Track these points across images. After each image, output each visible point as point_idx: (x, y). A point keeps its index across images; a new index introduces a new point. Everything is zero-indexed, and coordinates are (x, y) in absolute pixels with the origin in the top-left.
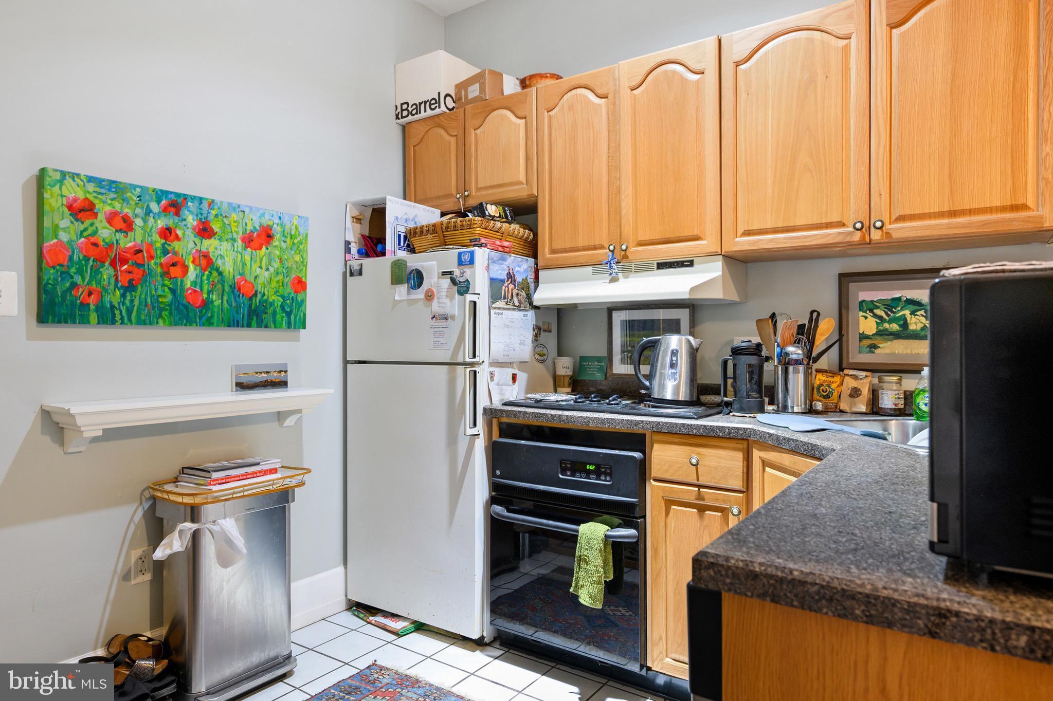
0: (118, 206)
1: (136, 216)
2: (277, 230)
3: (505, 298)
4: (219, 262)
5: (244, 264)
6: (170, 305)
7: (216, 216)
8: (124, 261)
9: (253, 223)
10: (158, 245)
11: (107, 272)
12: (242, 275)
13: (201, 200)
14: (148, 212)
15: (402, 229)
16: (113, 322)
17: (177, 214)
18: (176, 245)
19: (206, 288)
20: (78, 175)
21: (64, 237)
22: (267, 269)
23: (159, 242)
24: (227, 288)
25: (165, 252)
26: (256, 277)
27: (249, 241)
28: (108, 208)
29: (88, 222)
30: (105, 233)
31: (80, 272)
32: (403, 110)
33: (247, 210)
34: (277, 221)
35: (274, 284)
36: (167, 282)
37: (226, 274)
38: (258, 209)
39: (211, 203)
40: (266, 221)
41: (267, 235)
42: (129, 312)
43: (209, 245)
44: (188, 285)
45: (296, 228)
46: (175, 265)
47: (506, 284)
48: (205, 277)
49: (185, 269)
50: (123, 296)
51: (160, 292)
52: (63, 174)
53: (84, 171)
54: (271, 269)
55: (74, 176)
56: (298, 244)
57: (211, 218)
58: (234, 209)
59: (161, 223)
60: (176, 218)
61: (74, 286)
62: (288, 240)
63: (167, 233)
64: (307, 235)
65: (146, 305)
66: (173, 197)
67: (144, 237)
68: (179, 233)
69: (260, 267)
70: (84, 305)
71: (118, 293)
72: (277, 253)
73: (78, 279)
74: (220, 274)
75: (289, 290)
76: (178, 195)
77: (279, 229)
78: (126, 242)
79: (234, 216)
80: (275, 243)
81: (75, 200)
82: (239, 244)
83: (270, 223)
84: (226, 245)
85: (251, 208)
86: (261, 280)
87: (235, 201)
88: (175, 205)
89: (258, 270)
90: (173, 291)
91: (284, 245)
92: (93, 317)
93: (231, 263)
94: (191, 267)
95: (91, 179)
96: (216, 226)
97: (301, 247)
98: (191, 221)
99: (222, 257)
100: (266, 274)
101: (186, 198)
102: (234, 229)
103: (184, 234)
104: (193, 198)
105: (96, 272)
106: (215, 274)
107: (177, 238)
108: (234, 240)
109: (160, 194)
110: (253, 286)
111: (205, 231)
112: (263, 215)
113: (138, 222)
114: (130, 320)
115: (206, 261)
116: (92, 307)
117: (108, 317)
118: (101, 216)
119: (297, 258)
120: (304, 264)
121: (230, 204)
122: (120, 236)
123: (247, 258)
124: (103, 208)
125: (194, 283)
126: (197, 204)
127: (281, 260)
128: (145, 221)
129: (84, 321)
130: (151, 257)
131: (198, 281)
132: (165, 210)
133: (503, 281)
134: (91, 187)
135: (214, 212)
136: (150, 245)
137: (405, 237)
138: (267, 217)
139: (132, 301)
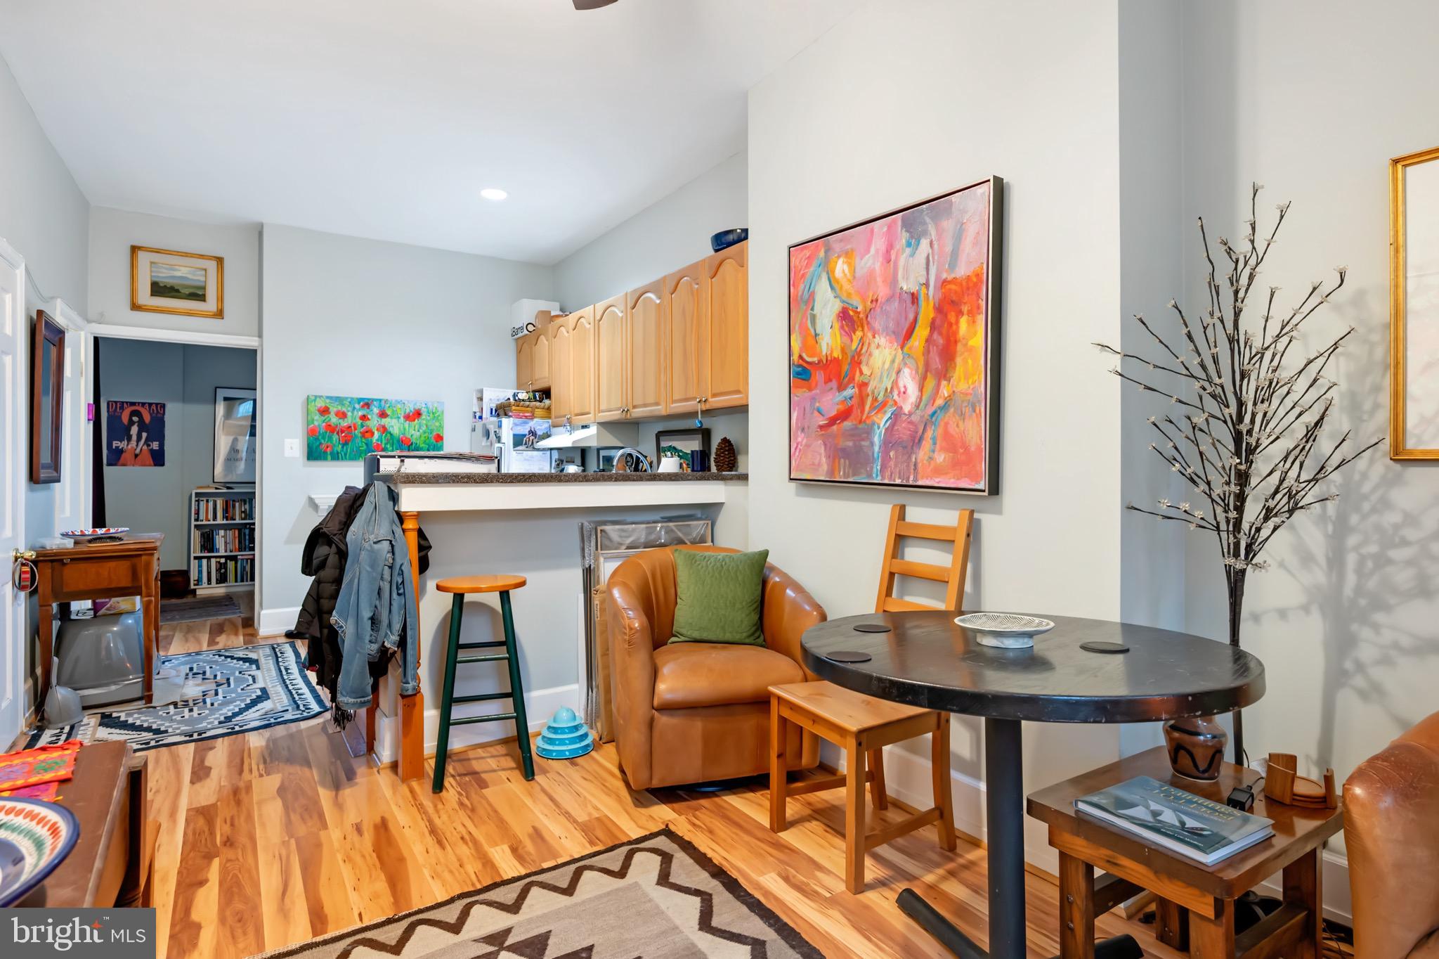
0: (340, 408)
1: (348, 411)
2: (424, 411)
3: (526, 444)
4: (391, 429)
5: (405, 429)
6: (365, 451)
7: (389, 407)
8: (342, 432)
9: (410, 408)
10: (359, 423)
11: (335, 437)
12: (404, 434)
13: (380, 400)
14: (354, 408)
15: (494, 406)
16: (338, 459)
17: (368, 408)
18: (368, 423)
19: (384, 442)
20: (322, 396)
21: (316, 423)
22: (419, 431)
23: (359, 422)
24: (395, 441)
25: (362, 426)
26: (412, 436)
27: (408, 418)
28: (335, 409)
29: (326, 417)
30: (334, 420)
31: (323, 438)
32: (515, 332)
33: (406, 402)
34: (424, 406)
35: (423, 439)
36: (364, 440)
37: (395, 435)
38: (412, 401)
39: (386, 401)
40: (417, 408)
41: (418, 414)
42: (345, 454)
43: (385, 421)
44: (374, 441)
45: (436, 408)
46: (368, 433)
47: (527, 437)
48: (383, 437)
49: (373, 434)
50: (343, 447)
51: (360, 445)
52: (316, 397)
53: (325, 394)
54: (421, 431)
55: (320, 397)
56: (437, 416)
57: (386, 408)
58: (399, 402)
59: (360, 413)
60: (368, 410)
61: (321, 444)
62: (431, 415)
63: (364, 418)
64: (443, 412)
65: (353, 451)
66: (366, 401)
67: (352, 421)
68: (369, 417)
69: (414, 430)
70: (325, 452)
71: (340, 446)
72: (425, 422)
73: (323, 441)
74: (391, 434)
75: (433, 441)
76: (368, 399)
77: (426, 410)
78: (344, 423)
79: (399, 406)
80: (423, 417)
81: (321, 407)
82: (402, 419)
83: (420, 408)
84: (394, 421)
85: (408, 401)
86: (415, 437)
87: (399, 398)
88: (367, 404)
89: (413, 432)
90: (366, 444)
91: (429, 418)
92: (329, 457)
93: (398, 429)
94: (376, 433)
95: (328, 397)
96: (389, 412)
97: (439, 418)
98: (376, 410)
99: (392, 426)
100: (418, 433)
101: (373, 400)
102: (399, 412)
103: (372, 417)
104: (376, 400)
105: (330, 438)
106: (389, 435)
107: (368, 419)
108: (399, 418)
109: (360, 400)
110: (410, 440)
111: (383, 415)
112: (415, 404)
113: (349, 414)
114: (346, 459)
115: (384, 429)
116: (329, 453)
117: (336, 457)
118: (332, 413)
119: (437, 424)
120: (441, 427)
121: (396, 401)
122: (341, 421)
123: (407, 427)
124: (333, 410)
125: (377, 440)
126: (378, 402)
127: (427, 426)
128: (353, 413)
129: (325, 459)
130: (355, 429)
131: (380, 439)
132: (363, 407)
133: (525, 435)
134: (328, 401)
135: (388, 405)
136: (355, 425)
137: (496, 411)
138: (418, 404)
139: (347, 450)
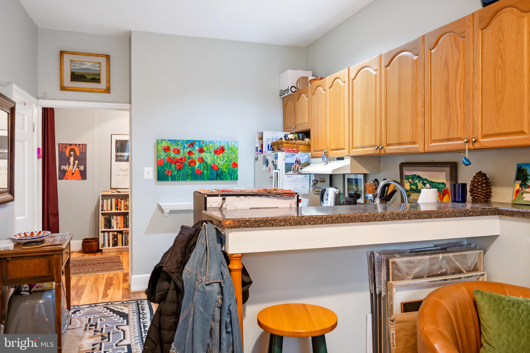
0: (176, 147)
1: (181, 149)
2: (226, 147)
3: (293, 170)
4: (206, 160)
5: (214, 160)
6: (191, 174)
7: (205, 145)
8: (178, 162)
9: (217, 146)
10: (187, 157)
11: (173, 166)
12: (214, 163)
13: (200, 141)
14: (184, 147)
16: (175, 180)
17: (193, 147)
18: (192, 156)
19: (202, 168)
20: (166, 140)
21: (162, 157)
22: (223, 161)
24: (209, 168)
25: (189, 158)
26: (219, 164)
27: (216, 152)
28: (173, 148)
29: (168, 153)
30: (173, 155)
31: (166, 166)
32: (281, 93)
33: (215, 142)
34: (226, 144)
35: (225, 165)
36: (190, 168)
37: (208, 163)
38: (219, 141)
39: (203, 142)
40: (222, 145)
41: (222, 149)
42: (179, 177)
43: (203, 155)
44: (196, 168)
45: (233, 146)
46: (192, 162)
47: (294, 165)
48: (202, 165)
49: (195, 163)
50: (178, 172)
51: (188, 171)
52: (162, 140)
53: (167, 138)
54: (224, 161)
55: (165, 140)
56: (234, 151)
57: (203, 146)
58: (211, 142)
59: (188, 150)
60: (193, 148)
61: (165, 170)
62: (230, 150)
63: (190, 153)
64: (237, 148)
65: (184, 174)
66: (192, 142)
67: (183, 154)
68: (193, 152)
69: (220, 160)
70: (168, 175)
71: (176, 171)
72: (226, 155)
73: (166, 169)
74: (206, 163)
75: (231, 167)
77: (227, 147)
78: (178, 157)
79: (211, 145)
80: (226, 151)
81: (165, 147)
82: (213, 153)
83: (224, 145)
84: (208, 154)
85: (216, 141)
86: (220, 165)
87: (211, 140)
88: (192, 144)
89: (219, 161)
90: (192, 170)
91: (229, 152)
92: (170, 179)
93: (210, 160)
94: (197, 162)
95: (169, 140)
96: (205, 149)
97: (235, 152)
98: (197, 148)
99: (207, 158)
100: (222, 162)
101: (195, 141)
102: (211, 149)
103: (195, 152)
104: (197, 141)
105: (170, 166)
106: (205, 164)
107: (193, 154)
108: (211, 152)
109: (187, 141)
110: (218, 167)
111: (201, 151)
112: (221, 143)
113: (182, 151)
114: (179, 179)
115: (202, 160)
116: (169, 176)
117: (174, 179)
118: (172, 150)
119: (234, 156)
120: (236, 157)
121: (209, 141)
122: (176, 155)
123: (216, 158)
124: (172, 148)
125: (198, 167)
126: (199, 142)
127: (228, 157)
128: (183, 150)
129: (167, 180)
130: (185, 160)
131: (200, 166)
132: (189, 146)
134: (169, 143)
135: (204, 144)
136: (185, 157)
138: (222, 143)
139: (180, 174)
